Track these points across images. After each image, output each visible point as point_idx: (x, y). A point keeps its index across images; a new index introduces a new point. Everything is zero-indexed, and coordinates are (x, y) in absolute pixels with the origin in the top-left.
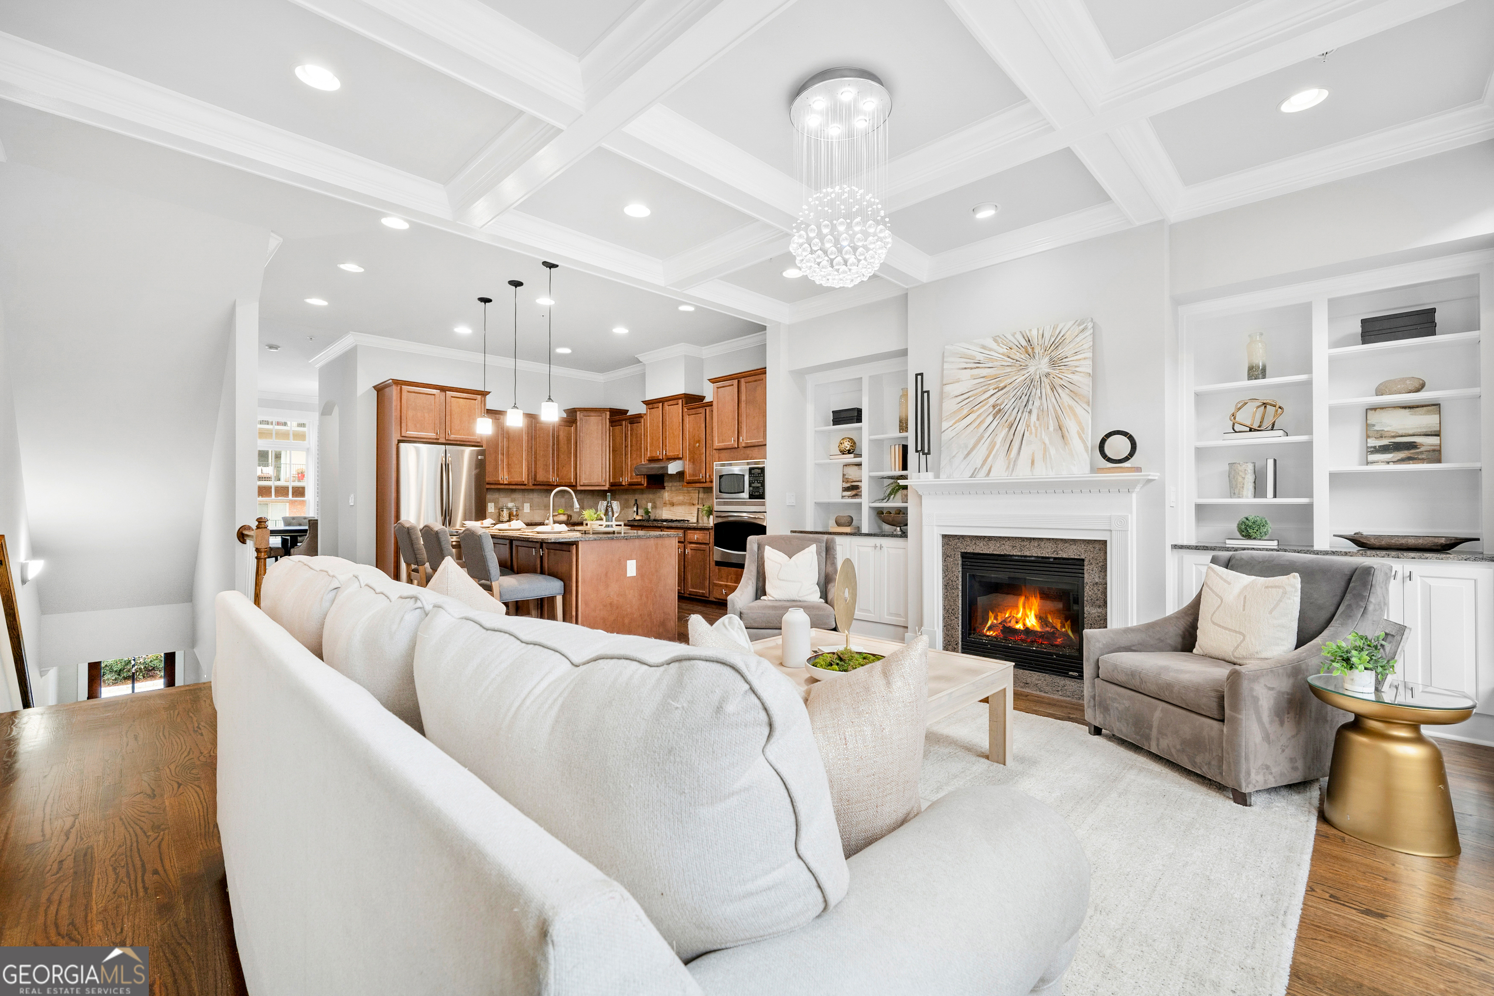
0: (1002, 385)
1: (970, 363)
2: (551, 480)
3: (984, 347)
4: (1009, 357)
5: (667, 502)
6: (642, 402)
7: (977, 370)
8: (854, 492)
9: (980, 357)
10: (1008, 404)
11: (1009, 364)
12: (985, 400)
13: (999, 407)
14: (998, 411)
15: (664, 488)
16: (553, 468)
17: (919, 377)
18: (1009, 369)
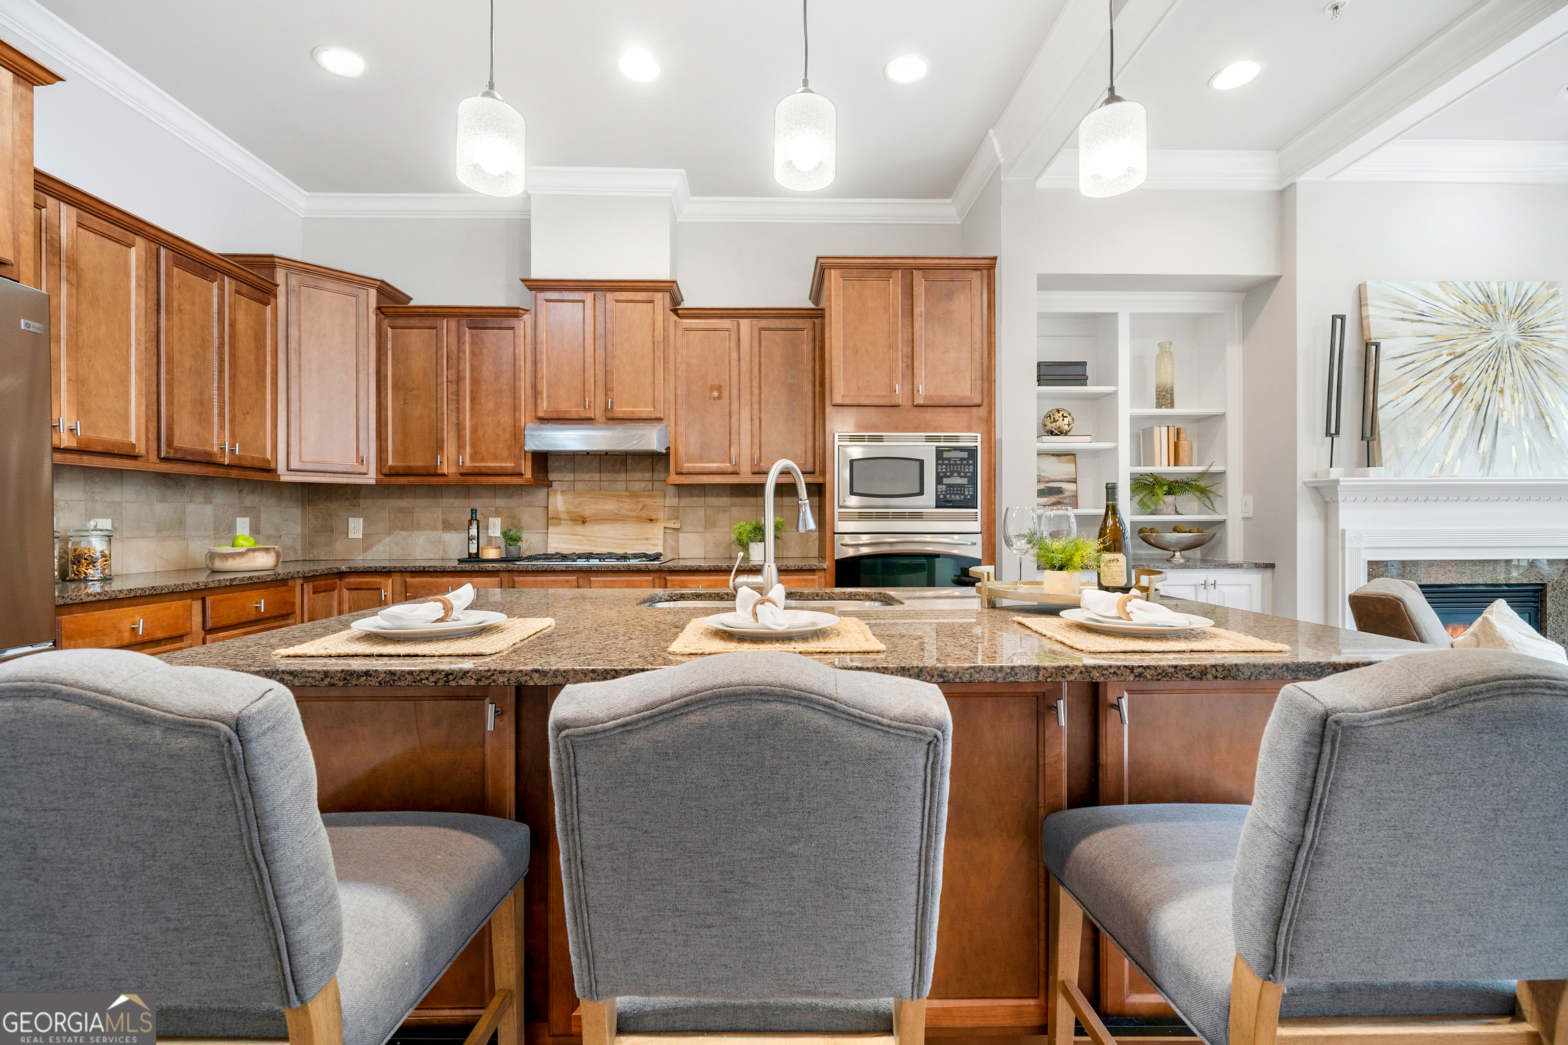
0: (1459, 350)
1: (1410, 313)
2: (216, 449)
3: (1426, 293)
4: (1464, 314)
5: (563, 516)
6: (523, 280)
7: (1420, 324)
8: (1053, 499)
9: (1422, 307)
10: (1470, 374)
11: (1466, 323)
12: (1438, 368)
13: (1459, 381)
14: (1458, 386)
15: (549, 485)
16: (221, 415)
17: (1339, 321)
18: (1466, 331)
